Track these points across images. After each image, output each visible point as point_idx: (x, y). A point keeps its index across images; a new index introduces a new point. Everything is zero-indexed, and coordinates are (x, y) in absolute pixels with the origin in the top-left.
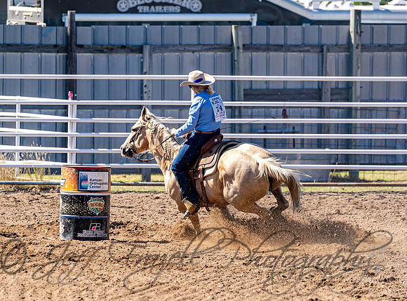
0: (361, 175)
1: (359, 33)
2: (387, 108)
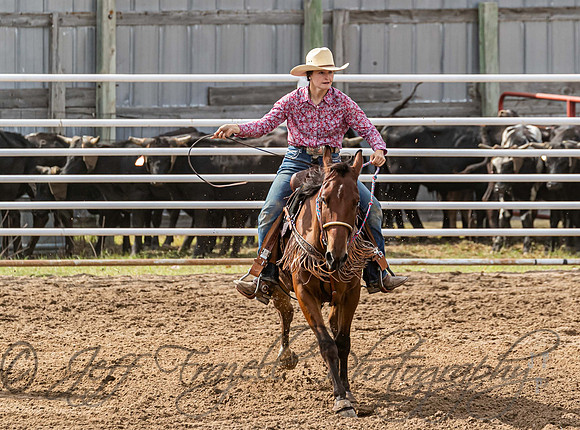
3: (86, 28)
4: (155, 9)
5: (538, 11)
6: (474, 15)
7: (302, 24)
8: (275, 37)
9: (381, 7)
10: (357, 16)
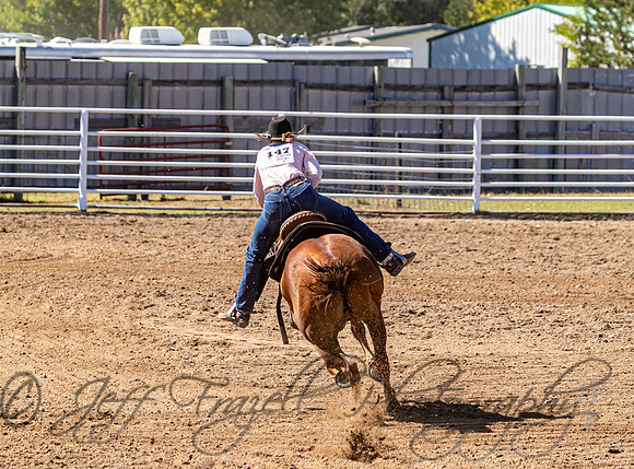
0: (25, 197)
1: (24, 67)
2: (49, 137)
3: (10, 86)
4: (48, 76)
5: (255, 83)
6: (220, 83)
7: (127, 85)
8: (112, 93)
9: (169, 77)
10: (157, 83)
